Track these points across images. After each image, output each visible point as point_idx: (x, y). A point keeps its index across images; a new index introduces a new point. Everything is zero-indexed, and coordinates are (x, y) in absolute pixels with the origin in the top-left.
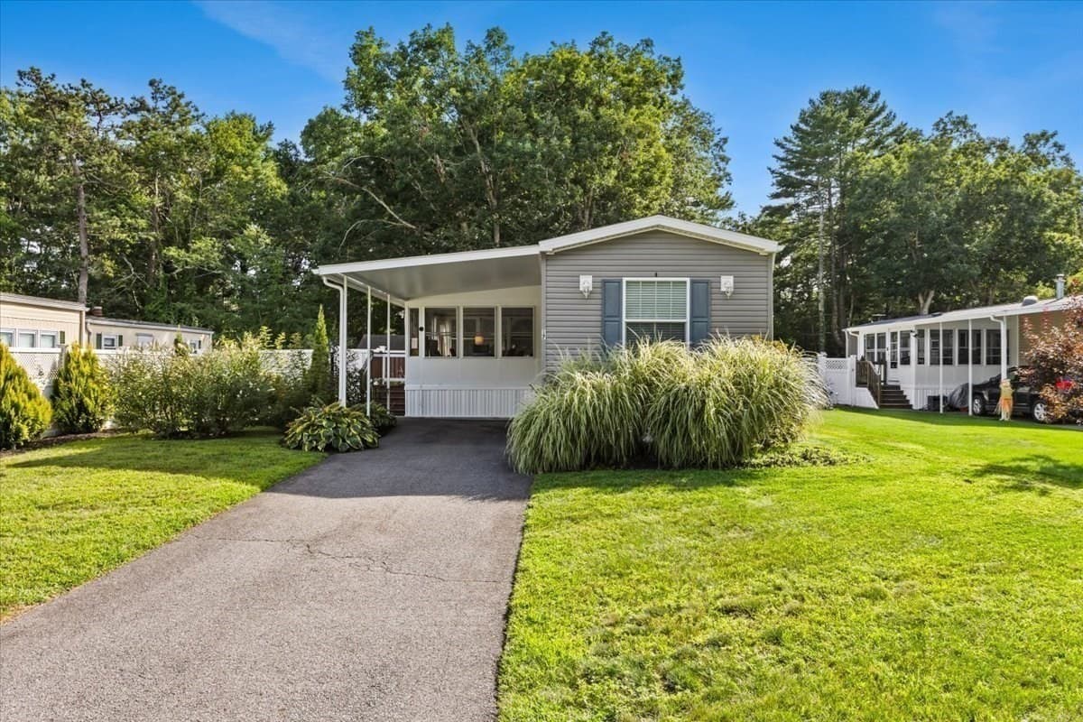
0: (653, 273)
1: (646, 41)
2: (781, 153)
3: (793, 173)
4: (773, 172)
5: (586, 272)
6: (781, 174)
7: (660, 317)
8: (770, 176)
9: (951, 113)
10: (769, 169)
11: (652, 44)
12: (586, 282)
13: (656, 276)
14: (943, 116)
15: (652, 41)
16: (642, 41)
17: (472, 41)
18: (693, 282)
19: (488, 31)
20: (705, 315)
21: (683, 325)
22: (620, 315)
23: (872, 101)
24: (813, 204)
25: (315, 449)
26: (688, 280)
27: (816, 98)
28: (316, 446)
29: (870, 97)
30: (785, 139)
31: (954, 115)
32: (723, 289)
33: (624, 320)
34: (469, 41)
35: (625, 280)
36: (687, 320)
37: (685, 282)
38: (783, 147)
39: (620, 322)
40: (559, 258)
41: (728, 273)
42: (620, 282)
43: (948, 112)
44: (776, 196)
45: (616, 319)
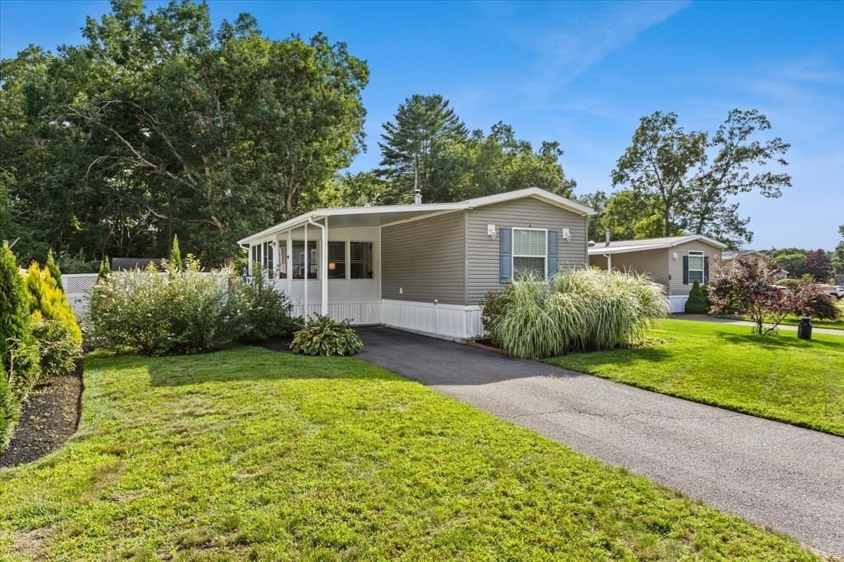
0: (528, 225)
1: (341, 44)
2: (385, 133)
3: (393, 148)
4: (381, 146)
5: (491, 222)
6: (386, 148)
7: (532, 254)
8: (379, 148)
9: (501, 122)
10: (379, 143)
11: (346, 47)
12: (492, 229)
13: (530, 227)
14: (497, 123)
15: (346, 44)
16: (338, 43)
17: (227, 20)
18: (549, 232)
19: (241, 15)
20: (555, 252)
21: (543, 259)
22: (511, 253)
23: (444, 106)
24: (405, 170)
25: (336, 354)
26: (546, 230)
27: (410, 98)
28: (336, 351)
29: (442, 103)
30: (388, 123)
31: (503, 124)
32: (564, 237)
33: (513, 255)
34: (225, 20)
35: (513, 228)
36: (546, 256)
37: (544, 232)
38: (387, 129)
39: (511, 256)
40: (475, 211)
41: (566, 226)
42: (511, 230)
43: (499, 121)
44: (382, 164)
45: (509, 255)
